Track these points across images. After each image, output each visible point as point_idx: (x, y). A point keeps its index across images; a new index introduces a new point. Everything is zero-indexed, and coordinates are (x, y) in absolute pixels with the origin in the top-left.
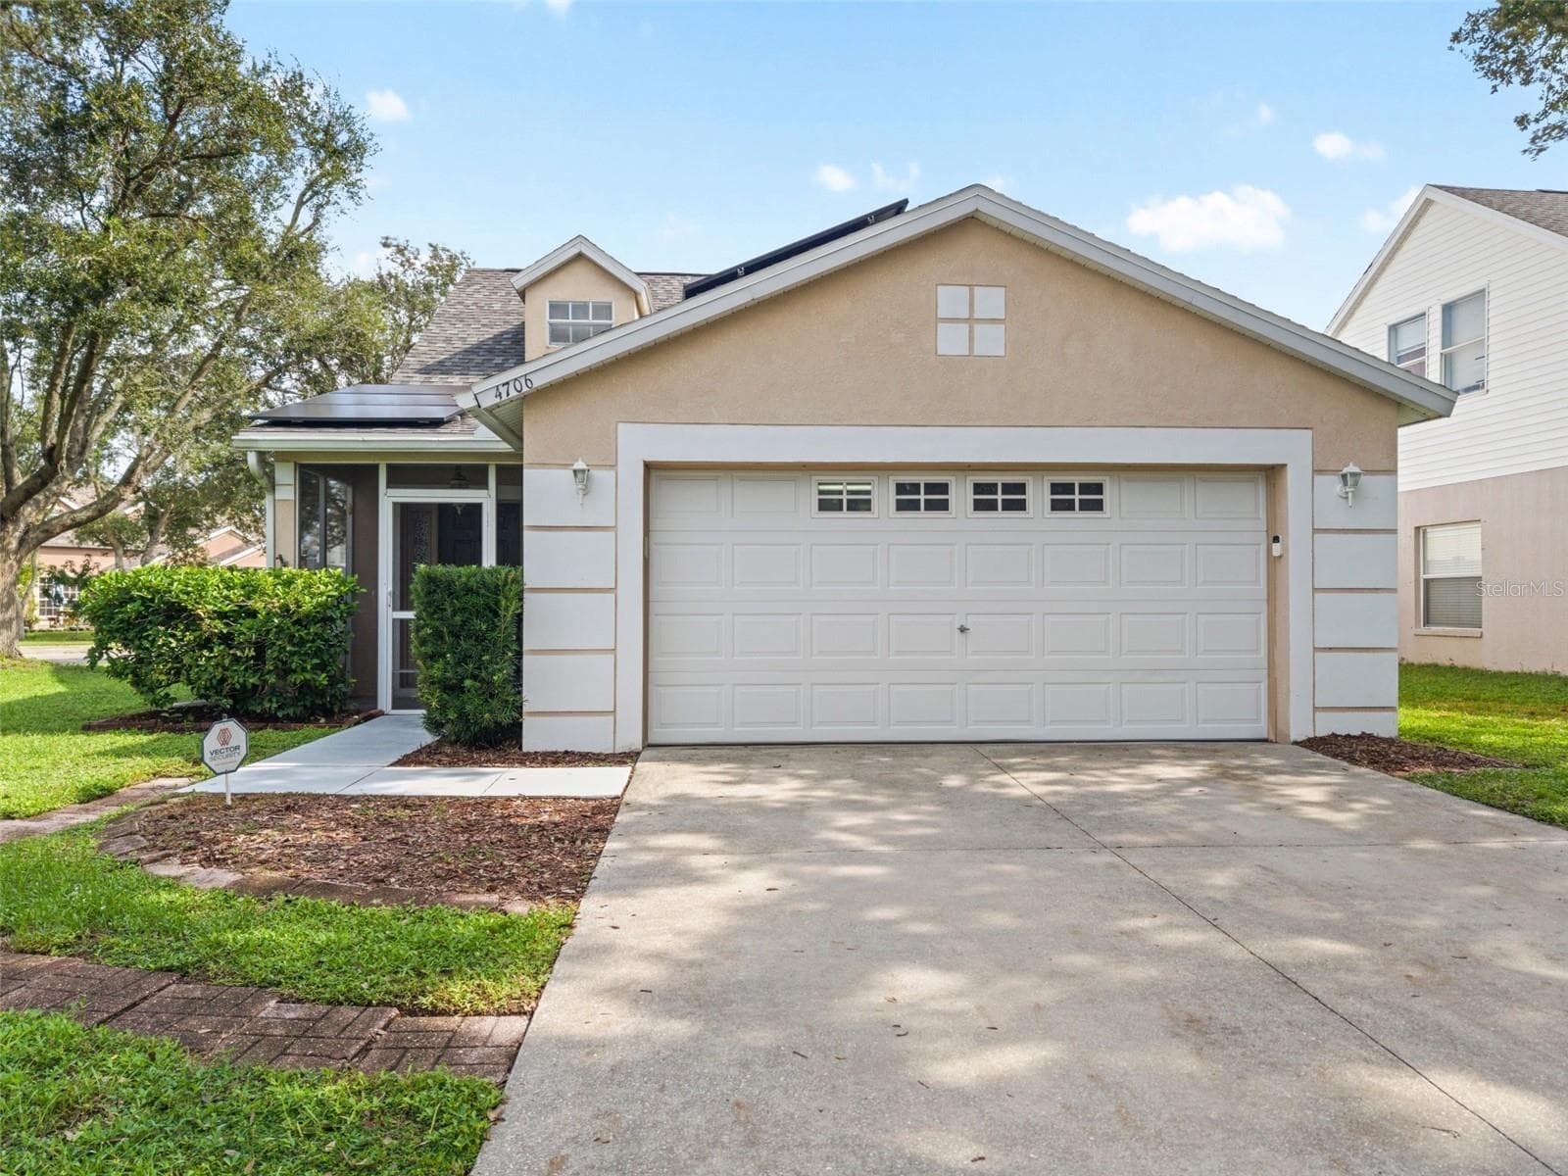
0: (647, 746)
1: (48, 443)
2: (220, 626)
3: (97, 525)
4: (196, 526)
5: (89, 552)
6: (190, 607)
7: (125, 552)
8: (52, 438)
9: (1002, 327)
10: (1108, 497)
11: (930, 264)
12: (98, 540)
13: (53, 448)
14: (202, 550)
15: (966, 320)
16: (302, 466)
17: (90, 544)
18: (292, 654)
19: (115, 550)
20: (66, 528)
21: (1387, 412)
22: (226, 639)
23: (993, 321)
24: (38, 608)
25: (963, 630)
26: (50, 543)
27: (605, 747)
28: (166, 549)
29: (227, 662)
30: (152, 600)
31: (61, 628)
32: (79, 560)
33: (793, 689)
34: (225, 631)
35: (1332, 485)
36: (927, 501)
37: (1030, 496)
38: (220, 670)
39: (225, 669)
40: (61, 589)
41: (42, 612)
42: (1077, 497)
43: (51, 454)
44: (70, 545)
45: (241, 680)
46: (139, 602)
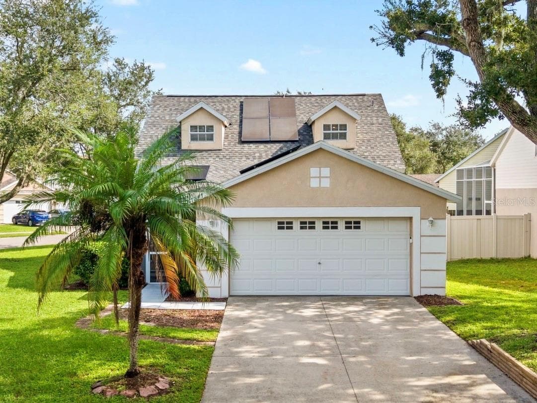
0: (230, 296)
9: (329, 179)
10: (361, 225)
11: (308, 162)
15: (318, 177)
21: (442, 201)
23: (326, 177)
25: (319, 263)
27: (218, 296)
33: (270, 280)
35: (426, 223)
36: (309, 227)
37: (339, 225)
42: (353, 225)
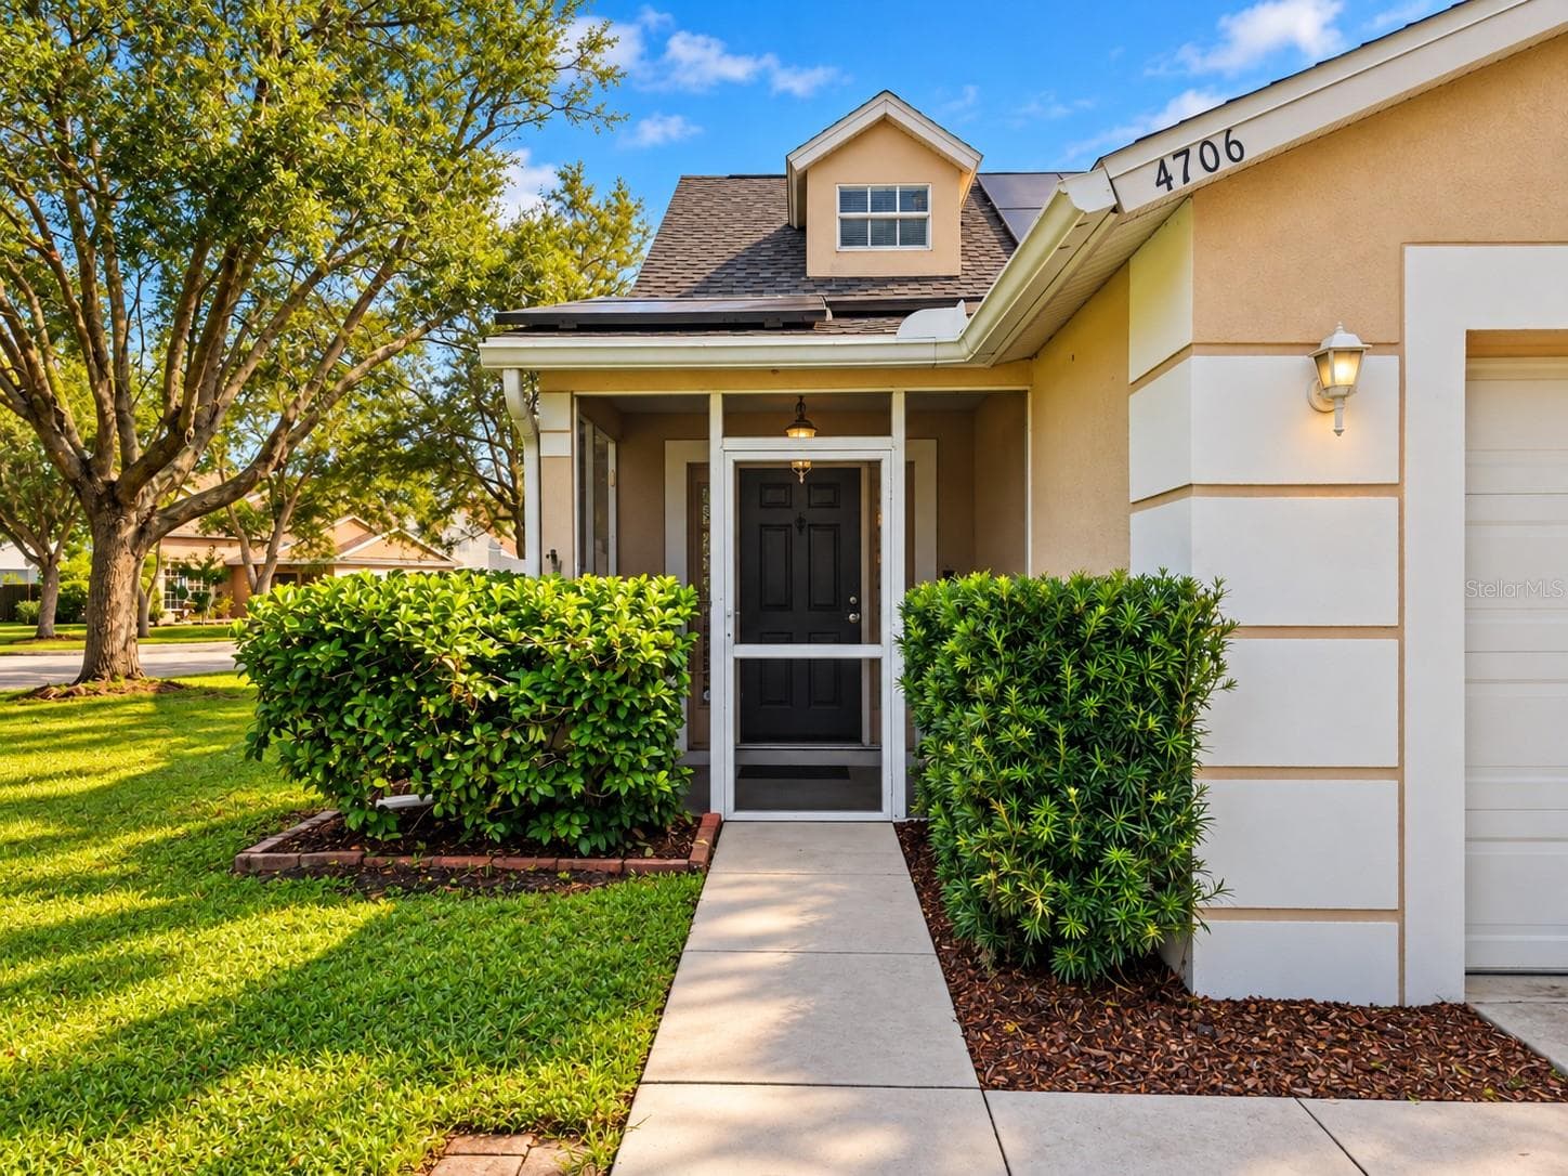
1: (173, 405)
2: (481, 688)
3: (222, 513)
4: (322, 516)
5: (214, 542)
6: (429, 651)
7: (251, 542)
8: (177, 397)
12: (225, 530)
13: (179, 410)
14: (327, 540)
16: (581, 399)
17: (215, 534)
18: (615, 739)
19: (240, 540)
20: (194, 515)
22: (493, 712)
24: (162, 603)
26: (175, 532)
28: (292, 540)
29: (497, 756)
30: (359, 637)
31: (188, 623)
32: (202, 552)
34: (493, 696)
38: (484, 769)
39: (493, 767)
40: (186, 583)
41: (167, 606)
43: (174, 420)
44: (198, 536)
45: (522, 789)
46: (337, 642)
